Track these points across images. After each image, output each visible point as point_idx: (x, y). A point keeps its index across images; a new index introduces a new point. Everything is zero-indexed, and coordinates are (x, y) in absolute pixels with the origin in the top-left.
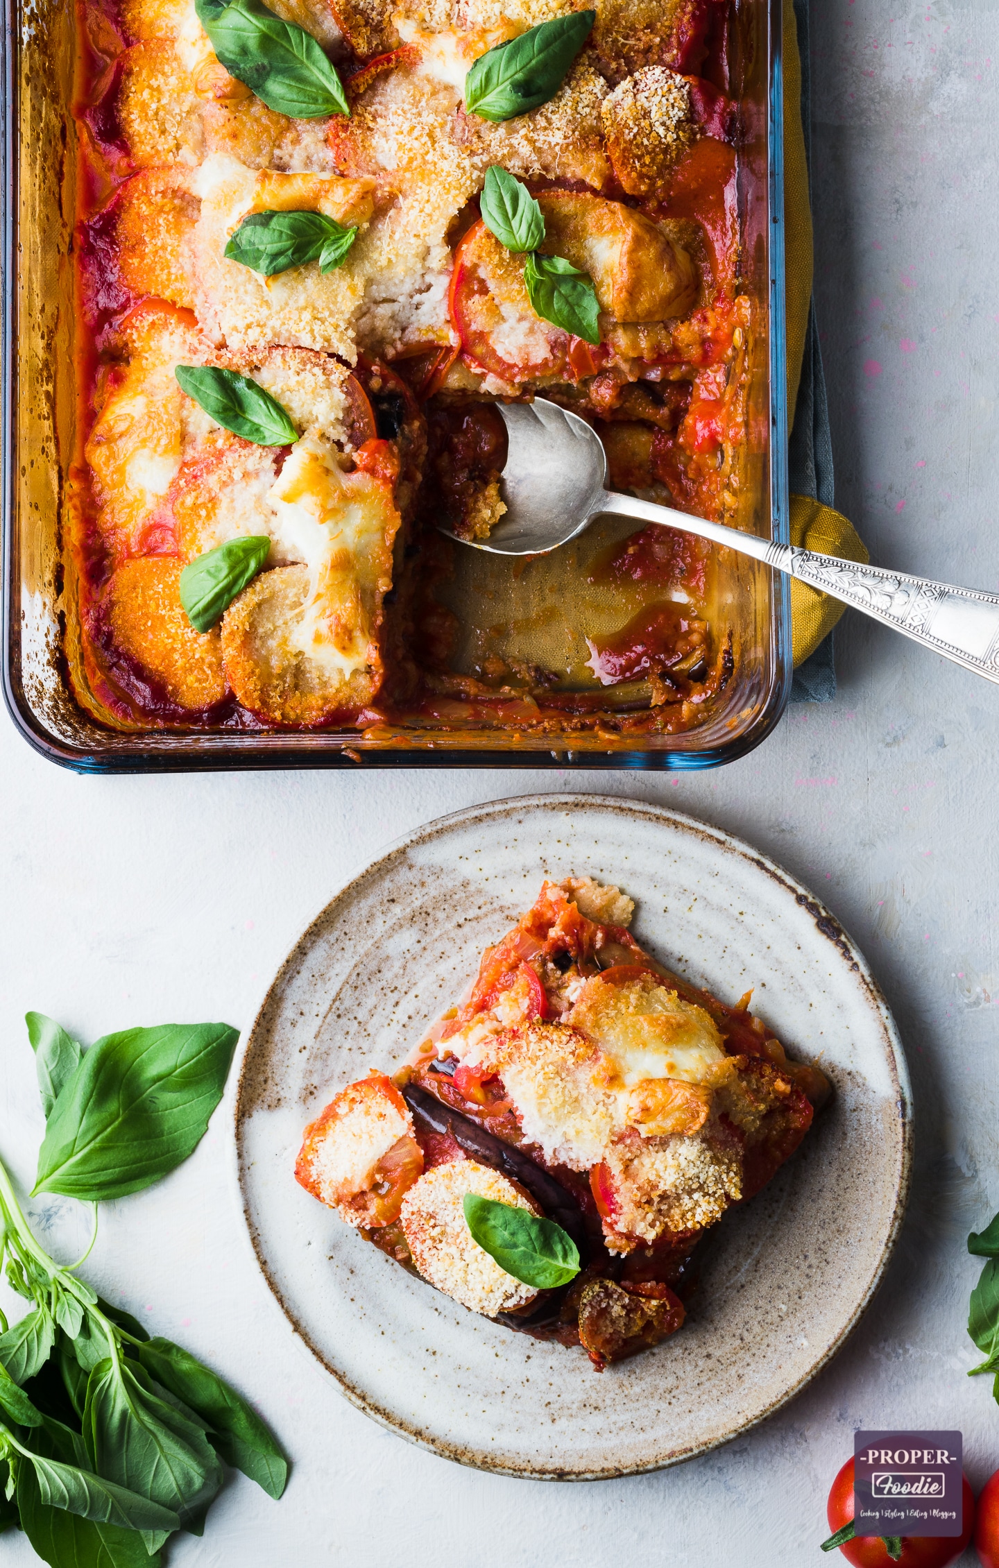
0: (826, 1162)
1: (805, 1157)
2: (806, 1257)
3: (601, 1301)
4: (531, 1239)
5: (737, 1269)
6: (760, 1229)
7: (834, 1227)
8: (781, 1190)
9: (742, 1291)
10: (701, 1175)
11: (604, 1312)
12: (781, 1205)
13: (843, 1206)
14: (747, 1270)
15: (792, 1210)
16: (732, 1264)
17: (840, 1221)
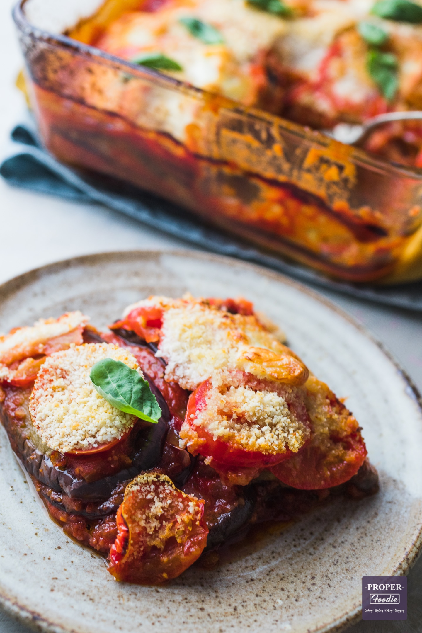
0: (355, 526)
1: (339, 521)
2: (313, 578)
3: (149, 492)
4: (131, 391)
5: (253, 568)
6: (283, 551)
7: (344, 566)
8: (311, 534)
9: (250, 583)
10: (275, 416)
11: (147, 504)
12: (307, 542)
13: (357, 556)
14: (261, 572)
15: (314, 548)
16: (251, 563)
17: (352, 564)
